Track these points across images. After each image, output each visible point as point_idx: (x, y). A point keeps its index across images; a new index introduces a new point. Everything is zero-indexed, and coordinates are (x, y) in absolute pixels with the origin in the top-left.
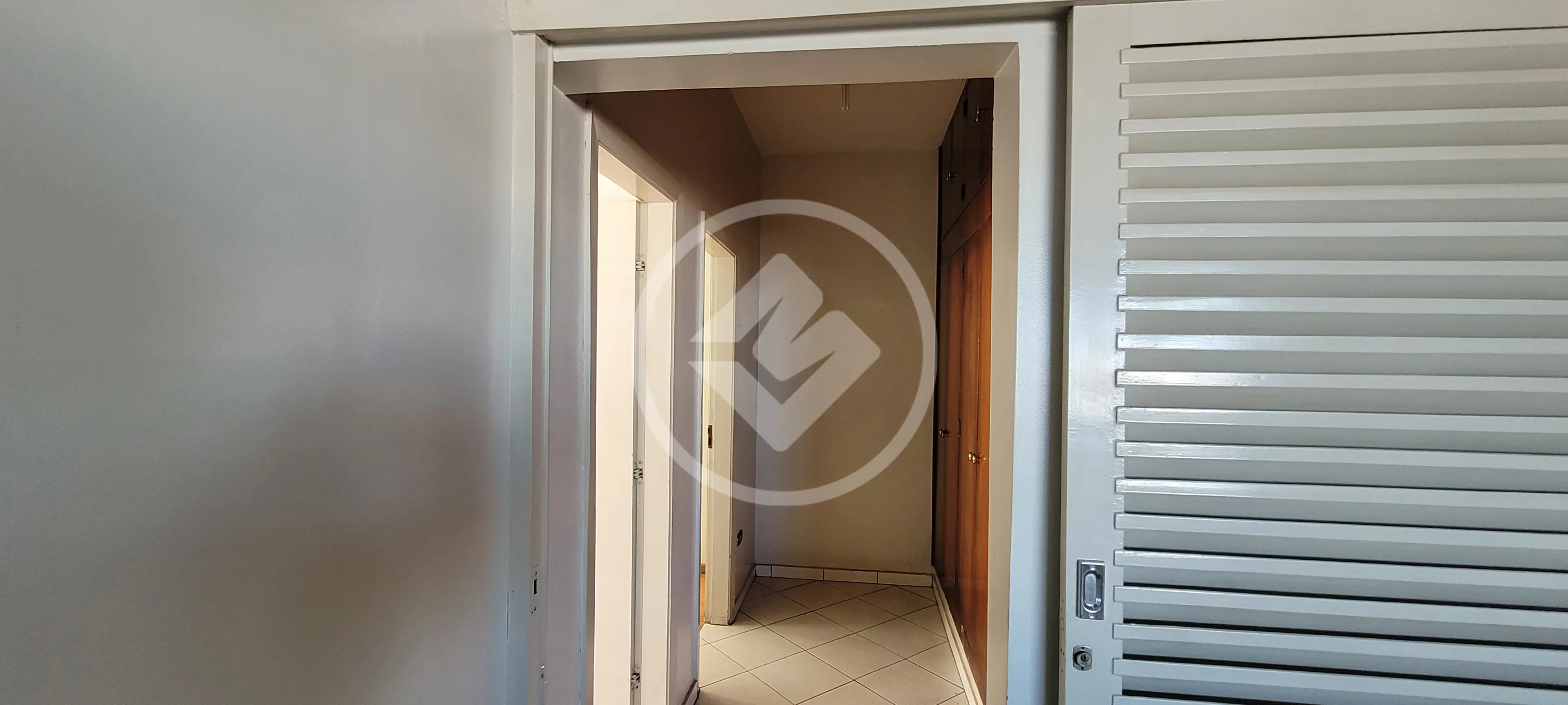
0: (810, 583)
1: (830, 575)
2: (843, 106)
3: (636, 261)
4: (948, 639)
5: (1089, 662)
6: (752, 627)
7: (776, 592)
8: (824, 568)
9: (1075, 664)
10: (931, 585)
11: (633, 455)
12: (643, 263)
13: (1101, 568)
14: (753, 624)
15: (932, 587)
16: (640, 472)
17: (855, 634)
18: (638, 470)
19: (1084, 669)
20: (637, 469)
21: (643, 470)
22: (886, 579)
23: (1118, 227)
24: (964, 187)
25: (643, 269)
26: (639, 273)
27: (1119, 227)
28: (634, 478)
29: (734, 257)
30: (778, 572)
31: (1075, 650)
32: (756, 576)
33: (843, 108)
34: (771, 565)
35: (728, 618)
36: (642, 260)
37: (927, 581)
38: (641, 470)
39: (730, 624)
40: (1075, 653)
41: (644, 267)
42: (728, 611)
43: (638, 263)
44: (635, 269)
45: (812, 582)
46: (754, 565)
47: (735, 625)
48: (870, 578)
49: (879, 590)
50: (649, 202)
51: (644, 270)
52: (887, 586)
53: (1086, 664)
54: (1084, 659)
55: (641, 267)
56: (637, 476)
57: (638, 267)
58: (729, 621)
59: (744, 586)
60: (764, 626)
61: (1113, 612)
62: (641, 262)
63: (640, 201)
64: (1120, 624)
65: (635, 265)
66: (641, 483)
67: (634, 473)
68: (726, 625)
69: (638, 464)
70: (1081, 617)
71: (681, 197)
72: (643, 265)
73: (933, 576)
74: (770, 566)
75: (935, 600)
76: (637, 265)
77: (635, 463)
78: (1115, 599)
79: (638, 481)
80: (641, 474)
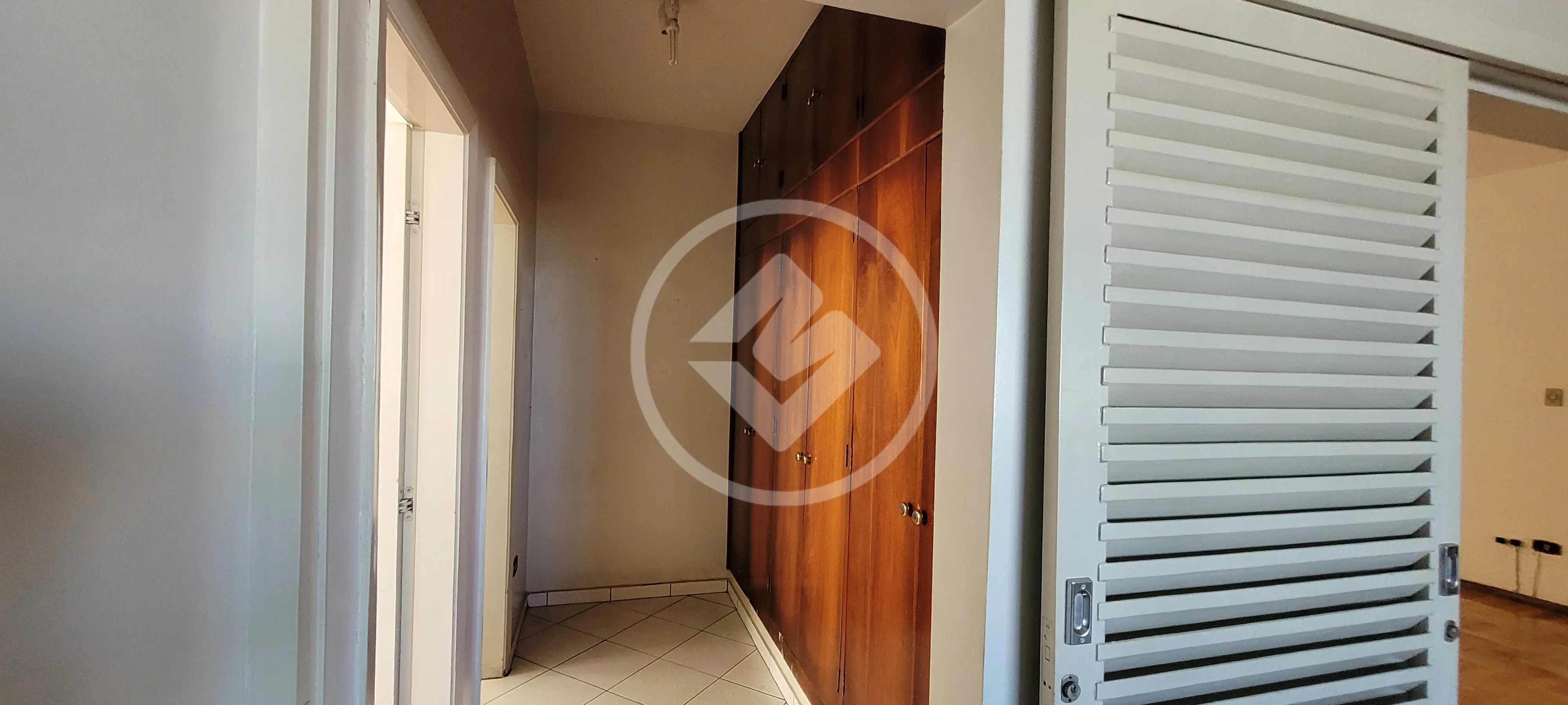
0: (596, 606)
1: (618, 594)
2: (671, 59)
3: (406, 210)
4: (756, 646)
5: (1077, 694)
6: (534, 674)
7: (558, 624)
8: (610, 587)
9: (1063, 697)
10: (726, 590)
11: (399, 481)
12: (416, 213)
13: (1089, 585)
14: (533, 670)
15: (727, 592)
16: (410, 503)
17: (659, 659)
18: (406, 501)
19: (1072, 700)
20: (405, 499)
21: (414, 500)
22: (679, 589)
23: (1105, 210)
24: (782, 174)
25: (417, 222)
26: (410, 227)
27: (1107, 210)
28: (400, 512)
29: (516, 224)
30: (554, 599)
31: (1063, 681)
32: (528, 607)
33: (672, 61)
34: (547, 592)
35: (503, 668)
36: (415, 208)
37: (722, 586)
38: (410, 500)
39: (506, 675)
40: (1064, 684)
41: (417, 220)
42: (503, 660)
43: (408, 212)
44: (404, 222)
45: (599, 605)
46: (526, 595)
47: (512, 674)
48: (662, 590)
49: (673, 603)
50: (427, 131)
51: (418, 224)
52: (683, 597)
53: (1076, 696)
54: (1074, 691)
55: (413, 219)
56: (404, 508)
57: (408, 218)
58: (505, 671)
59: (517, 624)
60: (550, 669)
61: (1098, 632)
62: (413, 213)
63: (412, 126)
64: (1102, 644)
65: (404, 215)
66: (410, 519)
67: (400, 506)
68: (501, 678)
69: (406, 491)
70: (1070, 644)
71: (475, 129)
72: (417, 217)
73: (728, 580)
74: (546, 594)
75: (733, 606)
76: (407, 215)
77: (401, 492)
78: (1100, 618)
79: (405, 516)
80: (410, 506)
